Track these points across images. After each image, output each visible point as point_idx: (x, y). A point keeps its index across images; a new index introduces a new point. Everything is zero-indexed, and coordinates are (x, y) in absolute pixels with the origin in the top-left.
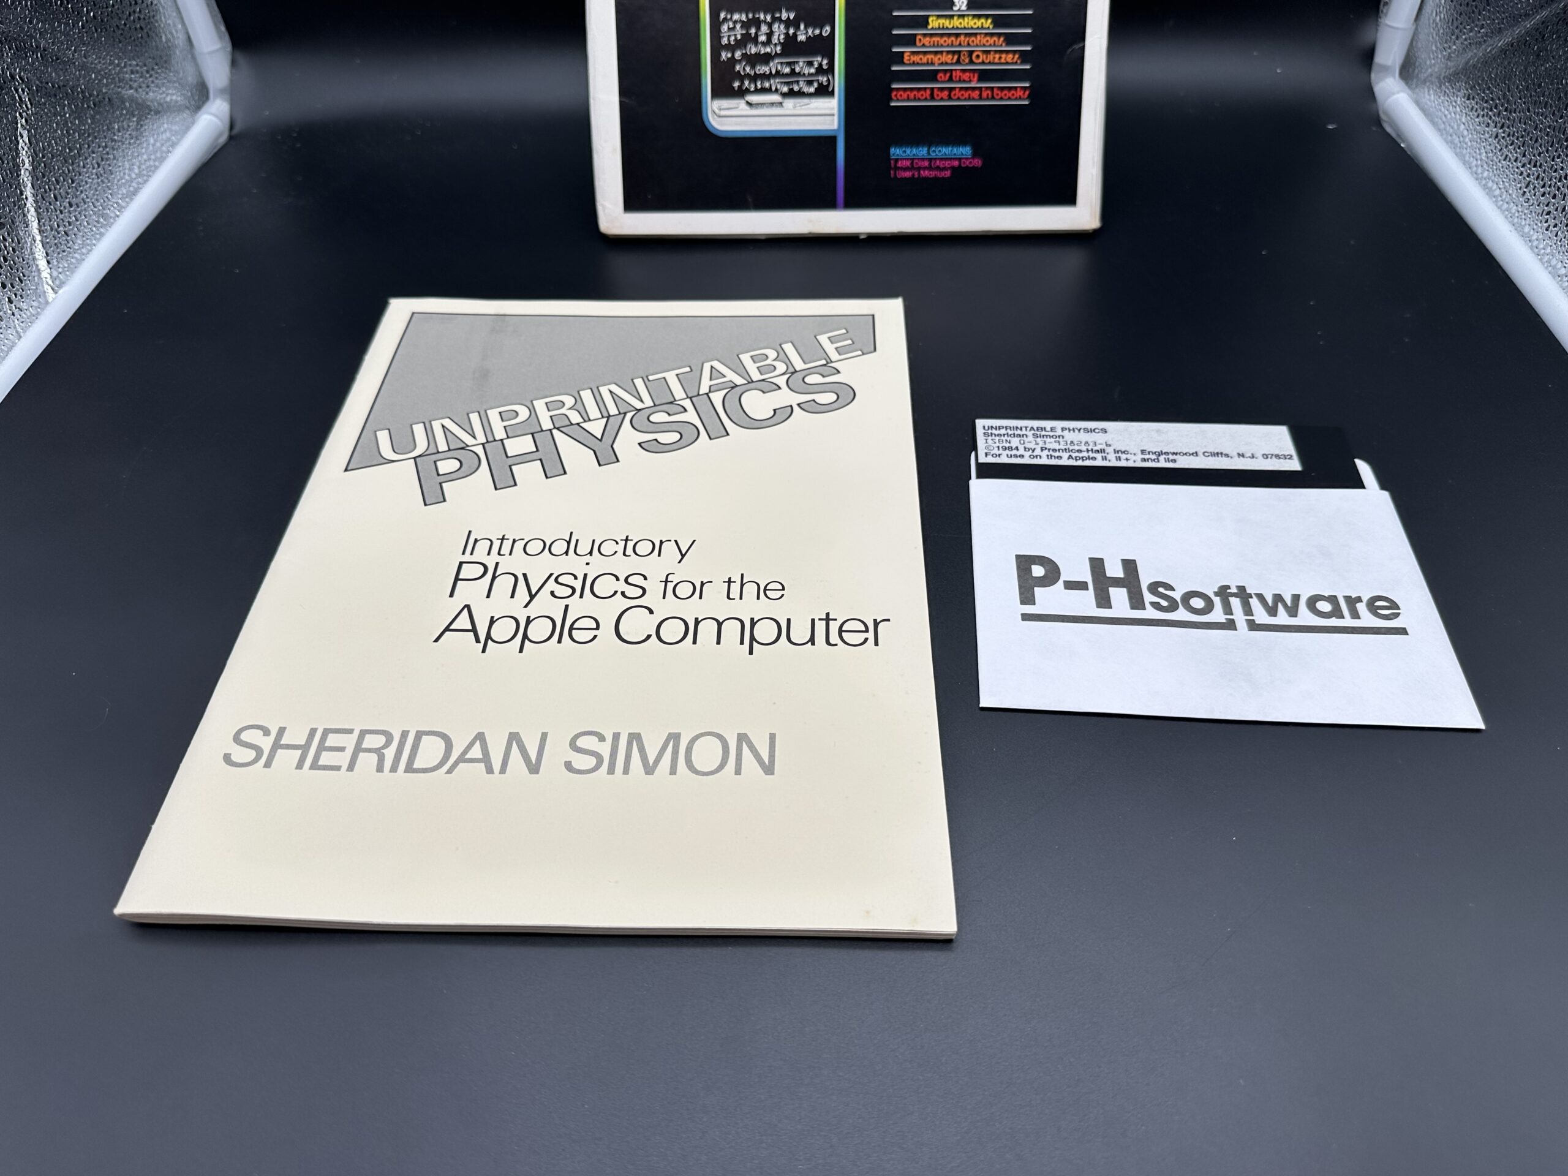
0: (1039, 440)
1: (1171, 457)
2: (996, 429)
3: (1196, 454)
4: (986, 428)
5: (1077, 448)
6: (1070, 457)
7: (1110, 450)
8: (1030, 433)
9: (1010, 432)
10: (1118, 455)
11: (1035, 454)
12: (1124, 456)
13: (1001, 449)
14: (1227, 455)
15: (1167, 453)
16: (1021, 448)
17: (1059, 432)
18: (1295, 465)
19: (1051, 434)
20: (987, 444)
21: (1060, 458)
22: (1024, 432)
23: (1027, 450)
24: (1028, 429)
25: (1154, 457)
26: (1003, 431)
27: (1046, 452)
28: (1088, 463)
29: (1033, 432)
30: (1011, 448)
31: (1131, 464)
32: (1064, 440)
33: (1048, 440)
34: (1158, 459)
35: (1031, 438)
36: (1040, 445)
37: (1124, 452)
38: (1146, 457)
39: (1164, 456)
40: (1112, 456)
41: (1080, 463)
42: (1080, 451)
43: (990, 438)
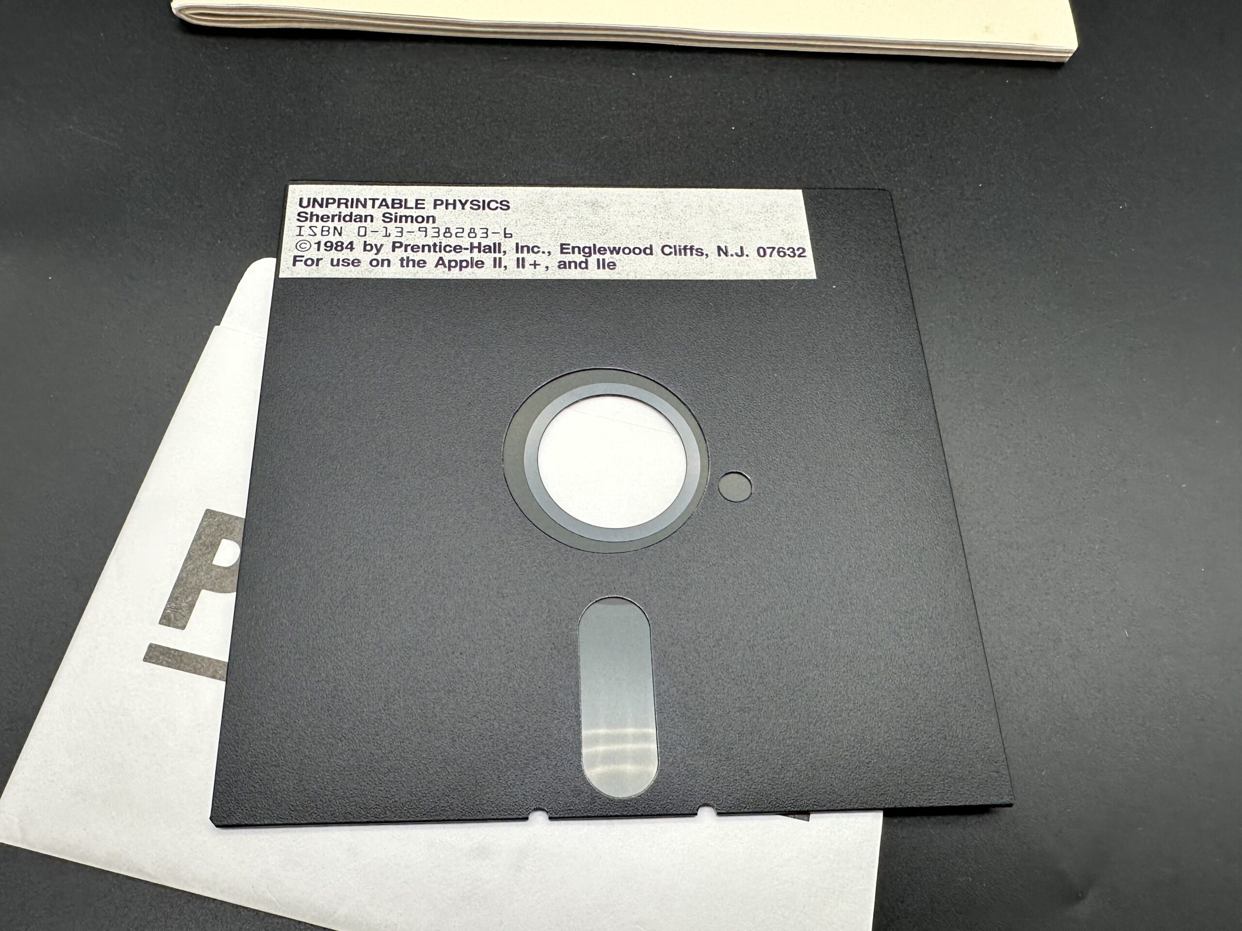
0: (391, 226)
1: (608, 257)
2: (321, 206)
3: (648, 251)
4: (305, 203)
5: (453, 241)
6: (440, 262)
7: (508, 245)
8: (378, 213)
9: (344, 211)
10: (520, 256)
11: (380, 257)
12: (530, 258)
13: (322, 247)
14: (700, 252)
15: (602, 250)
16: (359, 246)
17: (429, 210)
18: (806, 269)
19: (415, 213)
20: (300, 238)
21: (422, 263)
23: (368, 248)
24: (377, 203)
25: (579, 258)
26: (333, 209)
28: (469, 274)
29: (384, 209)
30: (339, 246)
31: (540, 274)
32: (435, 225)
33: (408, 226)
35: (378, 224)
36: (393, 238)
37: (531, 250)
38: (567, 258)
39: (598, 256)
40: (510, 260)
41: (455, 274)
42: (457, 249)
43: (307, 224)
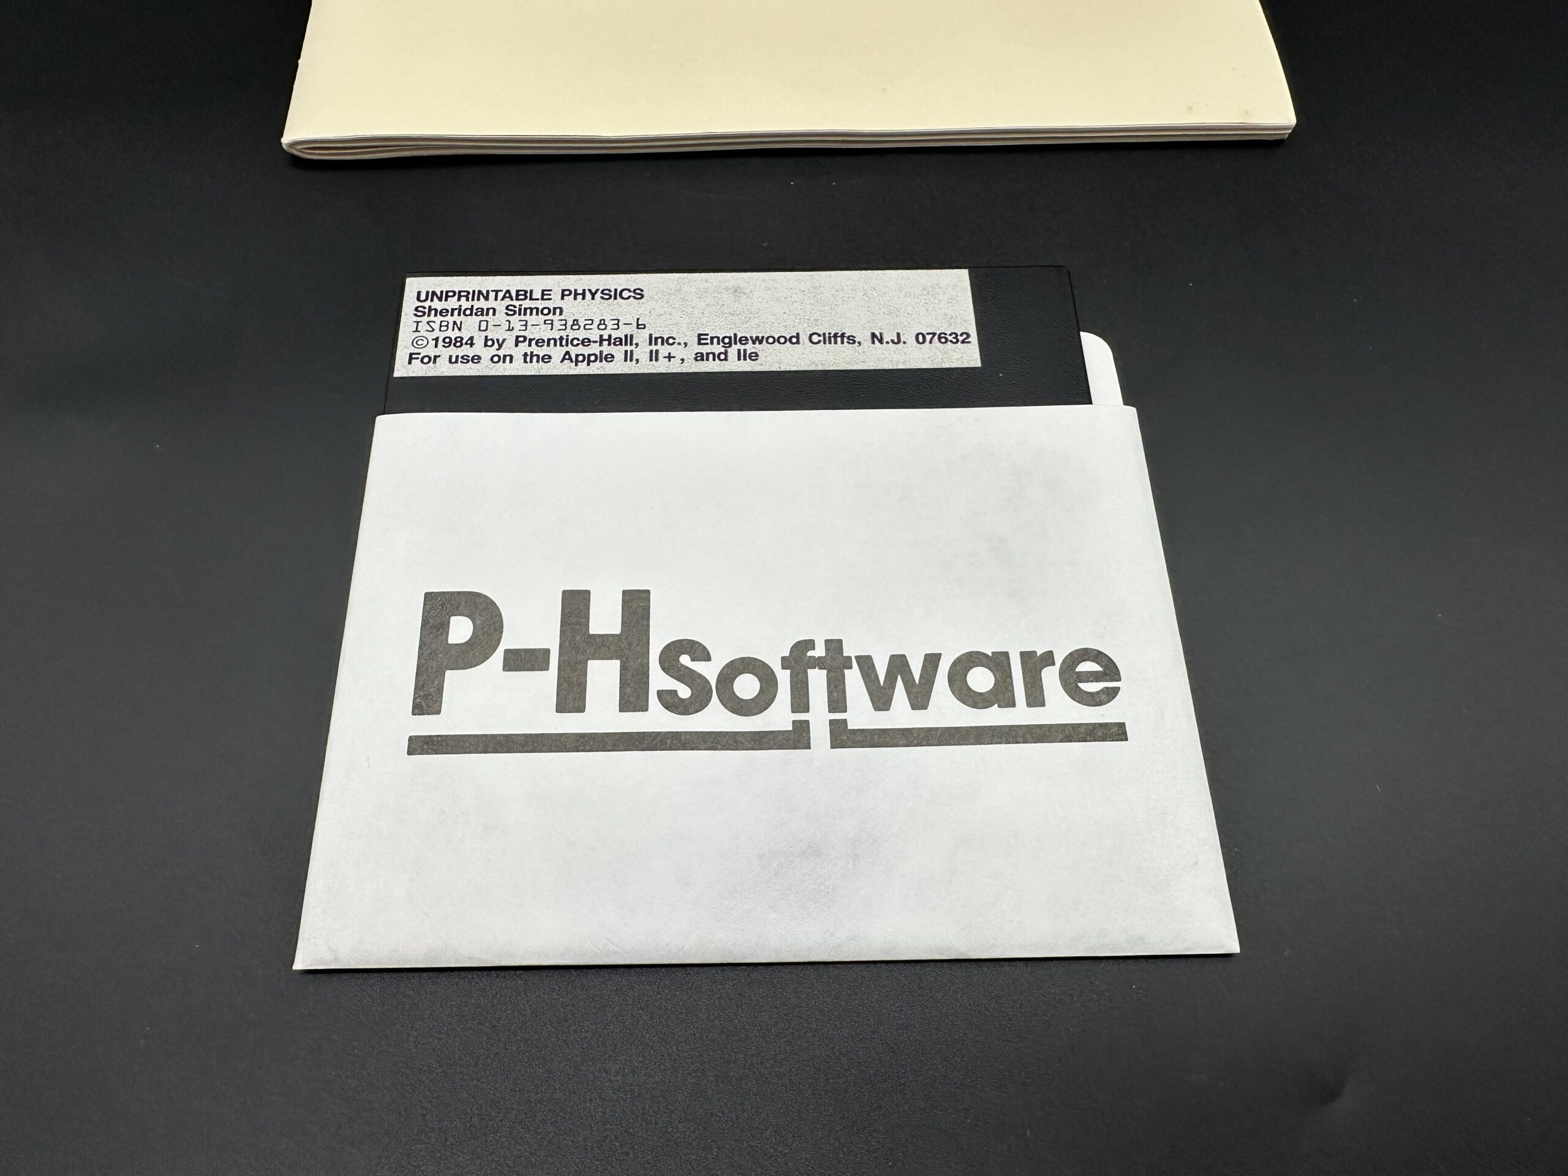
0: (515, 319)
1: (750, 347)
2: (440, 299)
3: (795, 340)
4: (423, 297)
5: (581, 334)
6: (567, 356)
7: (641, 337)
8: (501, 306)
9: (465, 304)
10: (654, 348)
11: (501, 353)
12: (664, 350)
13: (440, 343)
14: (852, 340)
15: (743, 340)
16: (479, 342)
17: (555, 301)
18: (969, 356)
19: (540, 305)
20: (417, 334)
21: (546, 359)
22: (491, 303)
23: (490, 343)
24: (500, 295)
25: (718, 349)
26: (453, 303)
27: (524, 347)
28: (597, 368)
29: (508, 302)
30: (458, 342)
31: (674, 367)
32: (562, 317)
33: (532, 319)
34: (726, 353)
35: (501, 317)
36: (516, 333)
37: (665, 341)
38: (705, 349)
39: (739, 346)
40: (642, 352)
41: (583, 369)
42: (586, 342)
43: (425, 319)
